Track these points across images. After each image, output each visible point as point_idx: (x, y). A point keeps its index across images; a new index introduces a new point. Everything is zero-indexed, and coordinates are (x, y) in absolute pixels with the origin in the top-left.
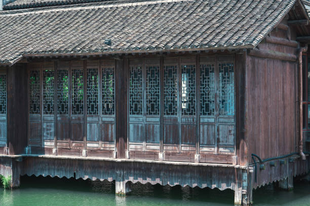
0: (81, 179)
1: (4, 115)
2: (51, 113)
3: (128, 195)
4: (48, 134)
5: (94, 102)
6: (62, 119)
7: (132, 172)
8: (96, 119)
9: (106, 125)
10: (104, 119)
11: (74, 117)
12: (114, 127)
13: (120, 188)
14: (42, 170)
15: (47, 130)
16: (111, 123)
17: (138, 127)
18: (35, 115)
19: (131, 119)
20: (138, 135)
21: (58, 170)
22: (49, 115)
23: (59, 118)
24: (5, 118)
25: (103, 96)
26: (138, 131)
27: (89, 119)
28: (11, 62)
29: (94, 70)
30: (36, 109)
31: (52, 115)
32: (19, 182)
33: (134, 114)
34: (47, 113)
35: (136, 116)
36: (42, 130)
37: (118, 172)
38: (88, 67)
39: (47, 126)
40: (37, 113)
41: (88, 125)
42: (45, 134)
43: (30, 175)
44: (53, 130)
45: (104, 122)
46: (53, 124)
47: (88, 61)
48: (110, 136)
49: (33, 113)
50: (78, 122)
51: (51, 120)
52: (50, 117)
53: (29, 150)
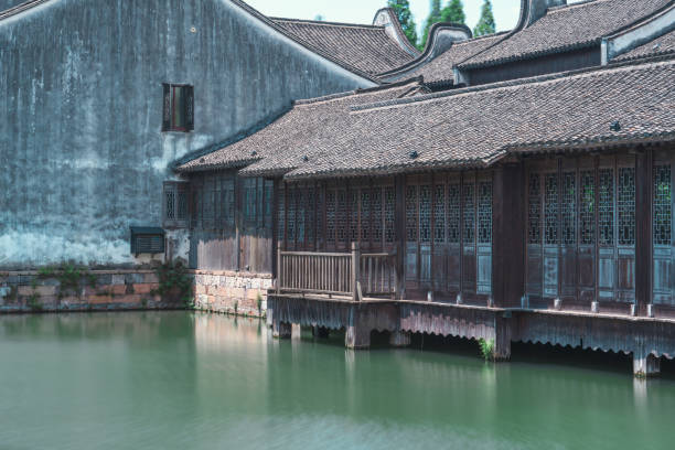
0: (589, 349)
1: (489, 244)
2: (553, 242)
3: (650, 377)
4: (549, 275)
5: (608, 223)
6: (568, 251)
7: (655, 338)
8: (610, 252)
9: (623, 260)
10: (622, 252)
11: (583, 248)
12: (634, 263)
13: (640, 365)
14: (541, 333)
15: (550, 269)
16: (630, 257)
17: (665, 263)
18: (534, 245)
19: (656, 252)
20: (665, 277)
21: (561, 334)
22: (550, 245)
23: (564, 251)
24: (489, 249)
25: (620, 214)
26: (665, 272)
27: (602, 252)
28: (486, 161)
29: (608, 170)
30: (535, 235)
31: (556, 245)
32: (508, 351)
33: (660, 243)
34: (549, 242)
35: (663, 246)
36: (542, 269)
37: (637, 339)
38: (601, 167)
39: (549, 263)
40: (536, 242)
41: (601, 261)
42: (546, 276)
43: (526, 341)
44: (556, 270)
45: (620, 256)
46: (556, 260)
47: (601, 157)
48: (628, 280)
49: (532, 242)
50: (587, 256)
51: (554, 254)
52: (553, 249)
53: (525, 302)
